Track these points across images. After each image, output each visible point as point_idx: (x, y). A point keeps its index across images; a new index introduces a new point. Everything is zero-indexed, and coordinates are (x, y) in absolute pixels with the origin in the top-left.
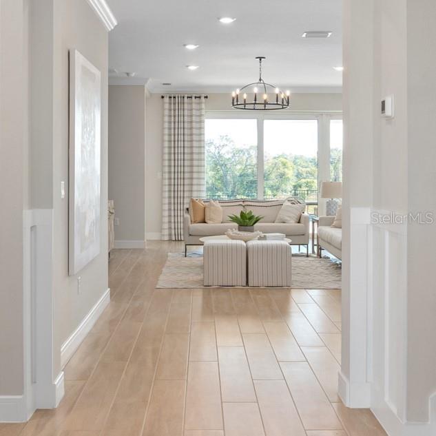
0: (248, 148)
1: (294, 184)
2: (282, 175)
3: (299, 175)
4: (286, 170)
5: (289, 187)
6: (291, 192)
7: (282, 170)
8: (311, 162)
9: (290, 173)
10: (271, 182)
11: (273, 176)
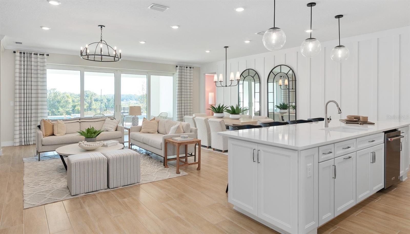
0: (50, 89)
1: (72, 105)
2: (67, 101)
3: (73, 101)
4: (69, 99)
5: (70, 106)
6: (71, 108)
7: (67, 99)
8: (78, 96)
9: (70, 100)
10: (61, 104)
11: (62, 102)
